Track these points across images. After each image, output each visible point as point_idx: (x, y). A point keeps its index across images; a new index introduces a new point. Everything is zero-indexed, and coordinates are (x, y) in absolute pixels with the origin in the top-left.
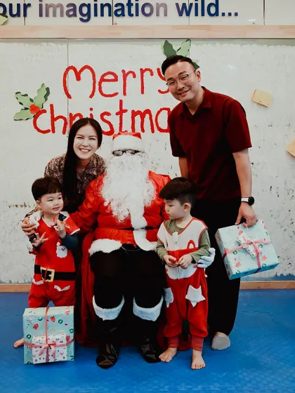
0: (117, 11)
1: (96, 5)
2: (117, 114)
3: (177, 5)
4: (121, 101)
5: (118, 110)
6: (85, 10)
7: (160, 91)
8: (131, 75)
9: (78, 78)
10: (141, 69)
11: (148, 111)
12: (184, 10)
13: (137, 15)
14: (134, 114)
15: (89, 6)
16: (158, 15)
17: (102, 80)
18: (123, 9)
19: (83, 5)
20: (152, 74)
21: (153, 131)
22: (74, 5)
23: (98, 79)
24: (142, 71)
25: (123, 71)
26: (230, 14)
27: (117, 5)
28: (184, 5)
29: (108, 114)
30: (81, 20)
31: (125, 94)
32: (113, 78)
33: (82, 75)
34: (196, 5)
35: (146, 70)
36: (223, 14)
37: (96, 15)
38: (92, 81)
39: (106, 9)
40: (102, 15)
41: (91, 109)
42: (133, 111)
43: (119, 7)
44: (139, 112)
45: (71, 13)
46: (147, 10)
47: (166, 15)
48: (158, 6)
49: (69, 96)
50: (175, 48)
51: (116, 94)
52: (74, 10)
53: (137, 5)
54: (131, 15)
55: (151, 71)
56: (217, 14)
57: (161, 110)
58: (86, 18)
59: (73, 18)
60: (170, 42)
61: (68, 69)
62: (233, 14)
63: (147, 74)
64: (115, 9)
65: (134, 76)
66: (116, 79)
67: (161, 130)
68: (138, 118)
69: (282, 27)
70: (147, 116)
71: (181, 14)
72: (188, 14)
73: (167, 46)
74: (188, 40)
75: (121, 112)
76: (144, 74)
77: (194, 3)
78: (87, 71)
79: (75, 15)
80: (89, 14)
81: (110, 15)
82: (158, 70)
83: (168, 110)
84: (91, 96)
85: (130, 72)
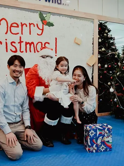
2: (19, 43)
4: (20, 37)
5: (19, 41)
7: (38, 34)
8: (25, 25)
10: (29, 23)
11: (33, 43)
14: (26, 43)
17: (11, 26)
20: (34, 26)
21: (35, 52)
23: (9, 26)
24: (30, 24)
25: (21, 23)
29: (14, 43)
31: (22, 34)
32: (16, 25)
33: (1, 22)
35: (32, 24)
41: (6, 40)
42: (26, 42)
44: (28, 43)
50: (44, 16)
51: (18, 33)
55: (34, 24)
57: (38, 43)
60: (42, 12)
63: (32, 26)
65: (26, 26)
66: (18, 26)
67: (38, 51)
68: (28, 46)
69: (85, 13)
70: (32, 45)
73: (41, 14)
74: (49, 13)
75: (20, 42)
76: (31, 26)
78: (4, 21)
82: (37, 24)
83: (41, 43)
84: (6, 33)
85: (24, 24)
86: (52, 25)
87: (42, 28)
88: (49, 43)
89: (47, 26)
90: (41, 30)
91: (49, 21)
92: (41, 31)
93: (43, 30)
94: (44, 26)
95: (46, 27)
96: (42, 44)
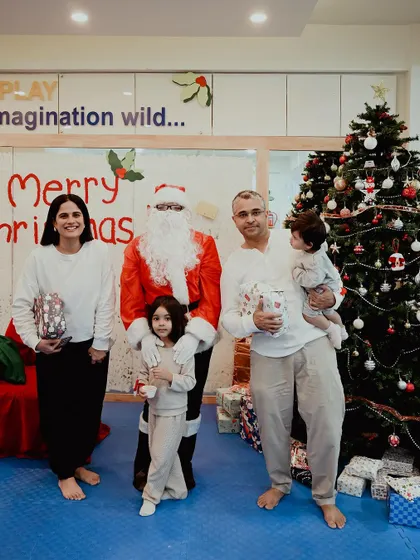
0: (62, 120)
1: (41, 114)
3: (123, 114)
6: (31, 119)
7: (104, 201)
8: (75, 184)
9: (23, 187)
10: (86, 179)
12: (129, 120)
13: (83, 124)
15: (34, 114)
16: (103, 123)
17: (47, 188)
18: (68, 118)
19: (29, 113)
20: (96, 184)
22: (20, 113)
23: (42, 188)
24: (87, 181)
25: (68, 180)
26: (176, 124)
27: (62, 114)
28: (130, 114)
30: (27, 128)
32: (56, 186)
33: (27, 183)
34: (142, 114)
35: (91, 179)
36: (170, 124)
37: (41, 123)
38: (36, 190)
39: (52, 117)
40: (48, 123)
41: (35, 218)
43: (65, 116)
45: (17, 121)
46: (93, 119)
47: (111, 123)
48: (104, 114)
49: (14, 204)
50: (120, 158)
52: (20, 118)
53: (83, 113)
54: (76, 124)
55: (95, 180)
56: (163, 123)
57: (105, 220)
58: (32, 126)
59: (19, 127)
60: (115, 151)
61: (13, 178)
62: (179, 124)
63: (91, 183)
64: (61, 117)
65: (79, 185)
66: (60, 188)
67: (104, 240)
69: (228, 138)
71: (126, 124)
72: (134, 124)
73: (112, 156)
74: (133, 149)
76: (89, 183)
77: (140, 111)
78: (32, 179)
79: (21, 123)
80: (34, 123)
81: (55, 123)
82: (103, 179)
83: (112, 220)
84: (36, 205)
85: (75, 181)
86: (139, 177)
87: (114, 187)
88: (130, 220)
89: (127, 181)
90: (112, 190)
91: (132, 168)
92: (112, 193)
93: (116, 190)
94: (120, 180)
95: (124, 184)
96: (113, 224)
